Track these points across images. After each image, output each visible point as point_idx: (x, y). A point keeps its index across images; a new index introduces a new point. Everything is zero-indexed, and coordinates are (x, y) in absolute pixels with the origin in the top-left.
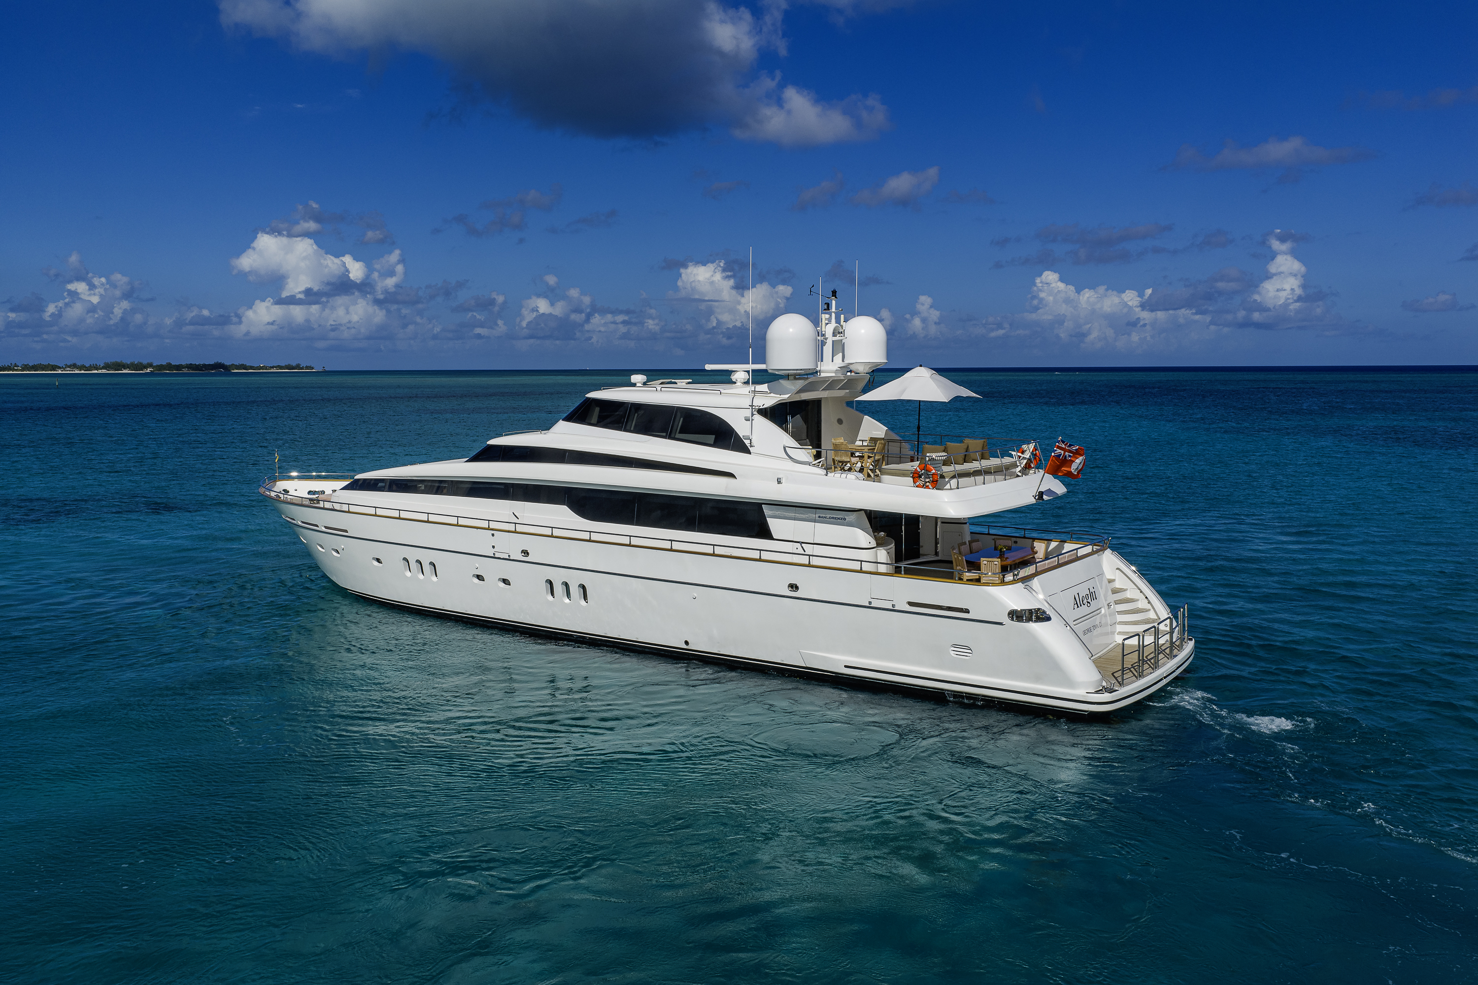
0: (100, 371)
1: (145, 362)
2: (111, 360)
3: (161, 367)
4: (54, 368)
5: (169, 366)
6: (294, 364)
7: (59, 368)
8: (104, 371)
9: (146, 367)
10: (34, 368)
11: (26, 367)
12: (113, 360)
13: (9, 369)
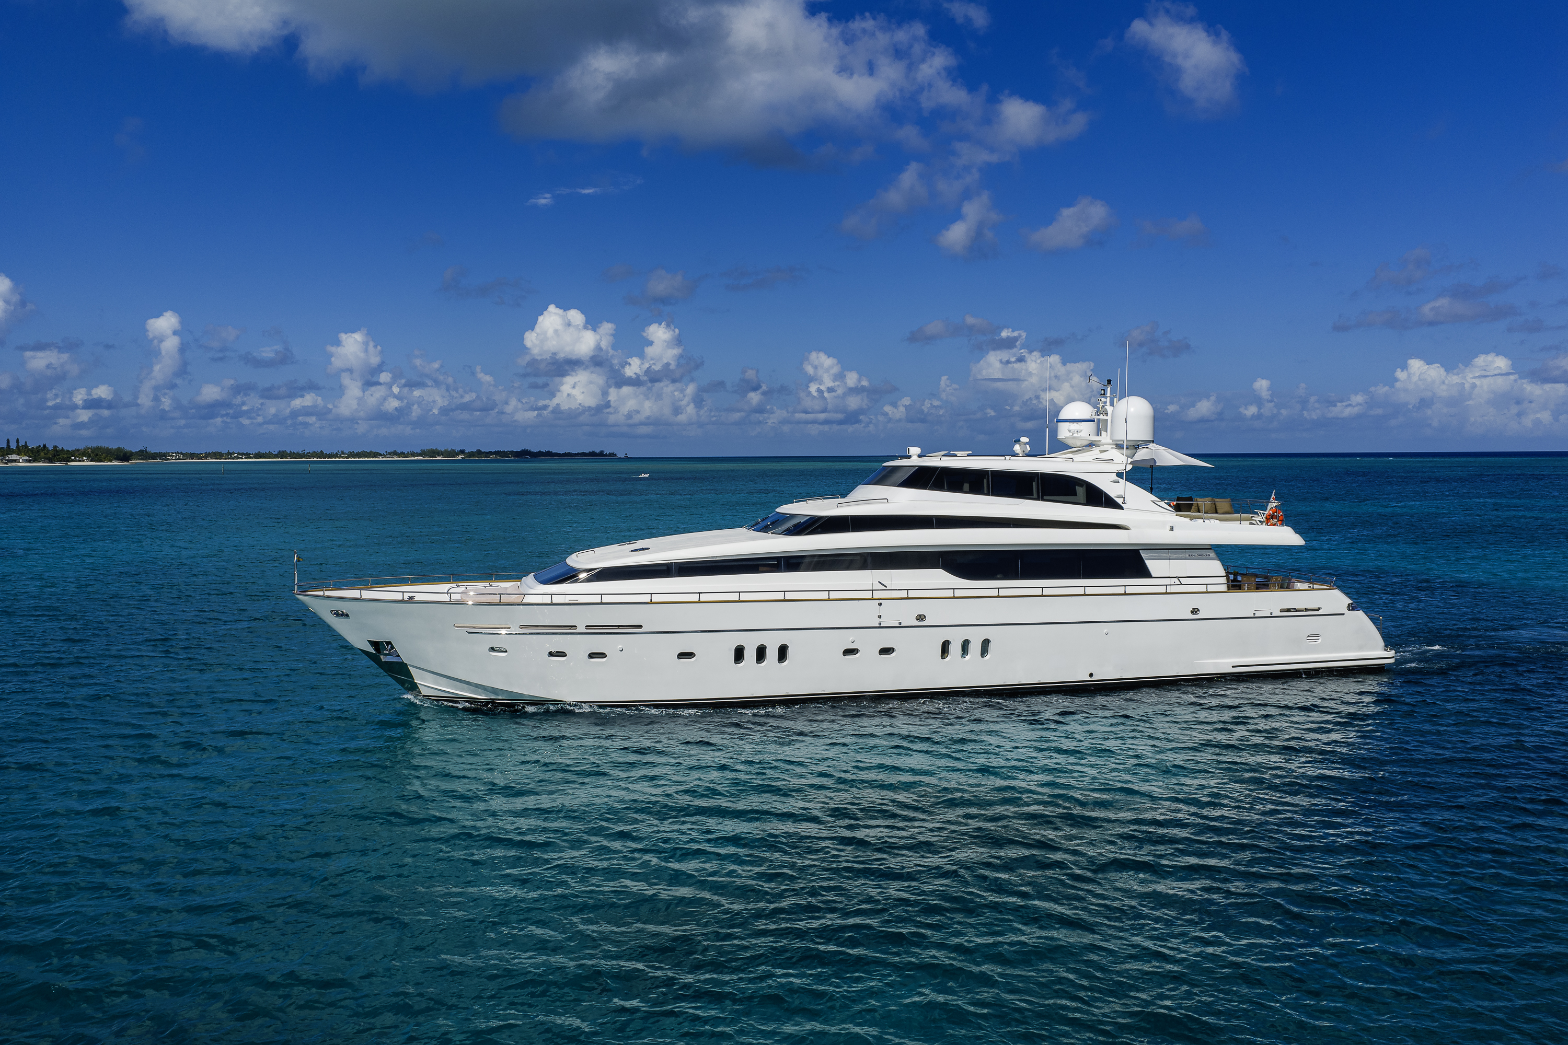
0: (416, 458)
1: (458, 449)
2: (426, 447)
3: (472, 454)
4: (376, 455)
5: (479, 453)
6: (598, 451)
7: (381, 455)
8: (420, 458)
9: (458, 454)
10: (359, 455)
11: (352, 455)
12: (429, 448)
13: (336, 456)
